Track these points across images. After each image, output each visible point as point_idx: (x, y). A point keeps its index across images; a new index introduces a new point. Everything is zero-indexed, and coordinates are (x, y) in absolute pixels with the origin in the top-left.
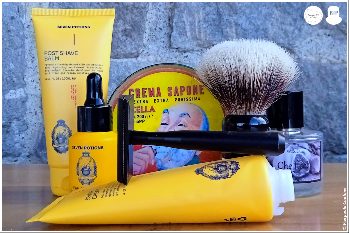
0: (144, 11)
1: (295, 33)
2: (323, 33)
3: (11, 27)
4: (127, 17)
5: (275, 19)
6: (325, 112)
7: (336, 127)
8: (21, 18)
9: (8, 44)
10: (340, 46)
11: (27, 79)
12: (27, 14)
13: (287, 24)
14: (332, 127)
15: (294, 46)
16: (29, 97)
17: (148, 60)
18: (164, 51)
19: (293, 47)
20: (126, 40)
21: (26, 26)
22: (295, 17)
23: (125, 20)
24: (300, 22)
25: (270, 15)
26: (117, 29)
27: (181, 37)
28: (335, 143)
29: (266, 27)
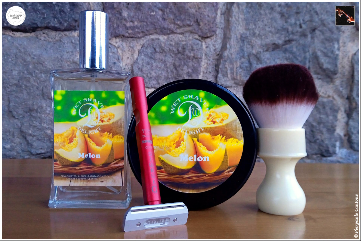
0: (200, 60)
4: (189, 64)
6: (318, 129)
8: (120, 64)
12: (123, 61)
14: (322, 139)
21: (123, 68)
23: (188, 66)
26: (182, 72)
27: (224, 78)
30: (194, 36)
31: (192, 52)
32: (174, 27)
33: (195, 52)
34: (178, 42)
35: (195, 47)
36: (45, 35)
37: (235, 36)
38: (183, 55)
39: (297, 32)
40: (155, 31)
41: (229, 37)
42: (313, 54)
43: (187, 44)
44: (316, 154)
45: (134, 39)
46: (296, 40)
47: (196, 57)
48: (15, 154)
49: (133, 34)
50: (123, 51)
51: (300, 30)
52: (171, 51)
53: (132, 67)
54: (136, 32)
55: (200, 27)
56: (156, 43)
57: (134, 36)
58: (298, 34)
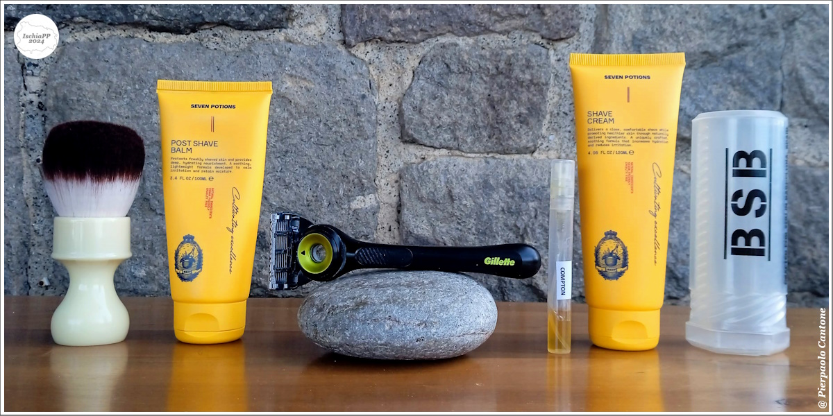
0: (545, 88)
2: (798, 123)
3: (362, 109)
4: (521, 96)
6: (804, 235)
7: (820, 257)
8: (373, 97)
9: (356, 133)
10: (822, 141)
11: (379, 181)
12: (380, 91)
14: (815, 258)
16: (381, 207)
17: (548, 157)
18: (570, 145)
20: (521, 130)
21: (379, 108)
22: (760, 100)
23: (519, 101)
25: (725, 96)
26: (508, 113)
28: (819, 280)
30: (531, 37)
31: (527, 71)
32: (490, 19)
33: (534, 71)
34: (498, 49)
35: (533, 60)
36: (218, 39)
37: (621, 36)
38: (508, 77)
39: (755, 26)
40: (450, 28)
41: (608, 39)
42: (790, 74)
43: (518, 55)
44: (801, 291)
45: (403, 44)
46: (752, 43)
47: (535, 81)
48: (156, 288)
49: (403, 36)
50: (381, 71)
51: (761, 22)
52: (482, 70)
53: (401, 105)
54: (409, 30)
55: (546, 18)
56: (449, 53)
57: (403, 39)
58: (758, 32)
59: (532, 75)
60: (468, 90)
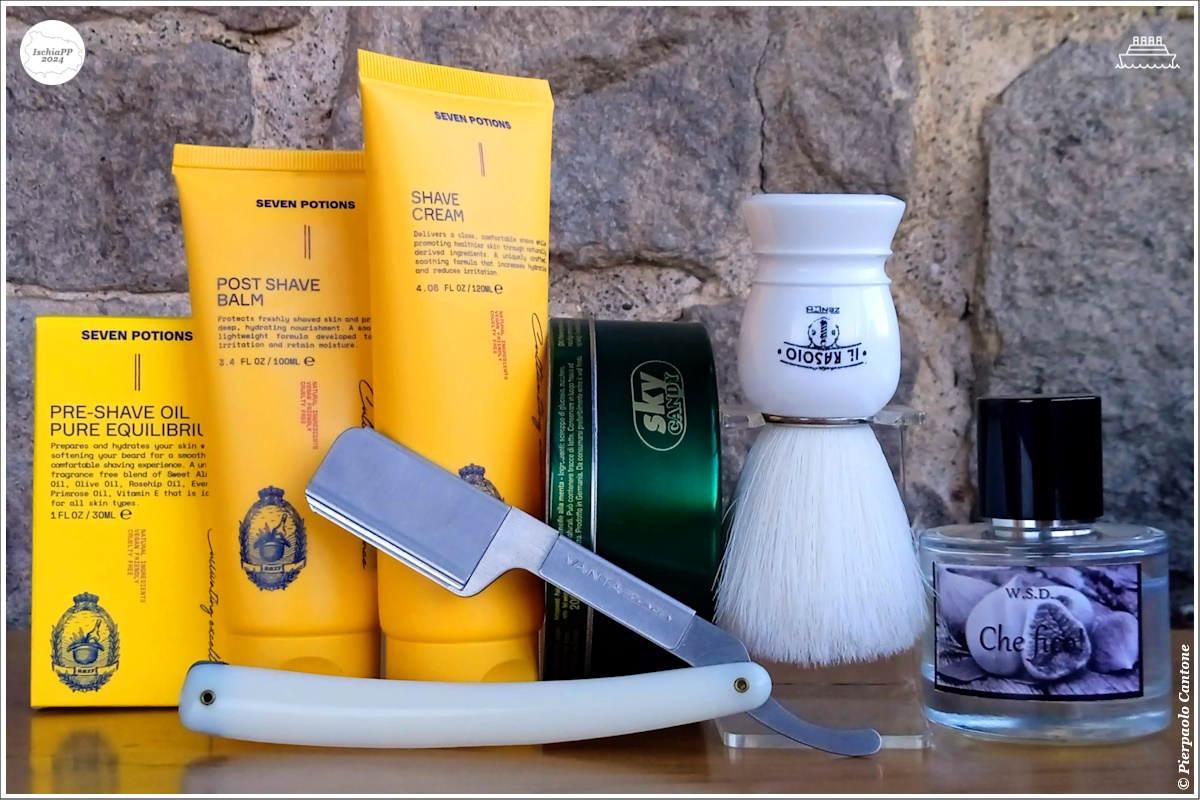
1: (714, 214)
5: (651, 172)
13: (689, 188)
15: (712, 256)
19: (708, 259)
20: (174, 237)
22: (714, 166)
24: (728, 182)
25: (636, 157)
29: (620, 198)
59: (199, 112)
60: (57, 148)
